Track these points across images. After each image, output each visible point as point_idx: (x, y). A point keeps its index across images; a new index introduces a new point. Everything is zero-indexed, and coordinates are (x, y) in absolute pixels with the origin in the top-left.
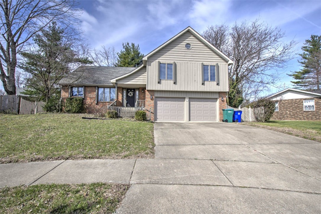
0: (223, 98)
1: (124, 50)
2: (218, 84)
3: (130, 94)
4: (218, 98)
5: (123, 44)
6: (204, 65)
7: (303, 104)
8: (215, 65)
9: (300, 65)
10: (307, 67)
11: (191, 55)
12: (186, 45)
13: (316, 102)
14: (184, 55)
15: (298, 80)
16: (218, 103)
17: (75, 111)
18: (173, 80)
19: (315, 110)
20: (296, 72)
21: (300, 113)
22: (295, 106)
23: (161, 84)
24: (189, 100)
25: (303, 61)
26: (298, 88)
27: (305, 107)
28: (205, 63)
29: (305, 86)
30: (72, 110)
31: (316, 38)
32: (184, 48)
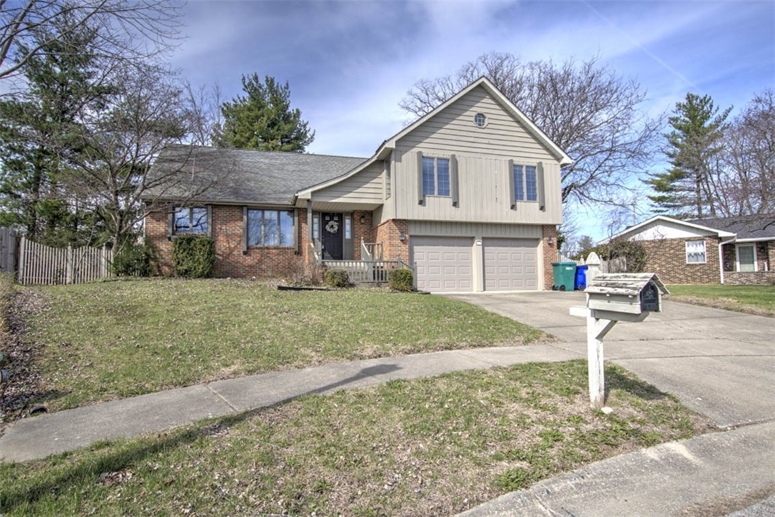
0: (550, 237)
1: (247, 95)
2: (542, 208)
3: (332, 227)
4: (541, 237)
5: (244, 79)
6: (515, 166)
7: (685, 251)
8: (535, 165)
9: (663, 160)
10: (678, 164)
11: (486, 141)
12: (476, 117)
13: (708, 245)
14: (472, 139)
15: (661, 194)
16: (540, 249)
17: (203, 272)
18: (451, 196)
19: (706, 262)
20: (657, 175)
21: (680, 267)
22: (670, 254)
23: (425, 205)
24: (483, 243)
25: (671, 150)
26: (662, 211)
27: (689, 256)
28: (517, 161)
29: (674, 206)
30: (195, 269)
31: (695, 101)
32: (472, 124)
